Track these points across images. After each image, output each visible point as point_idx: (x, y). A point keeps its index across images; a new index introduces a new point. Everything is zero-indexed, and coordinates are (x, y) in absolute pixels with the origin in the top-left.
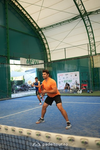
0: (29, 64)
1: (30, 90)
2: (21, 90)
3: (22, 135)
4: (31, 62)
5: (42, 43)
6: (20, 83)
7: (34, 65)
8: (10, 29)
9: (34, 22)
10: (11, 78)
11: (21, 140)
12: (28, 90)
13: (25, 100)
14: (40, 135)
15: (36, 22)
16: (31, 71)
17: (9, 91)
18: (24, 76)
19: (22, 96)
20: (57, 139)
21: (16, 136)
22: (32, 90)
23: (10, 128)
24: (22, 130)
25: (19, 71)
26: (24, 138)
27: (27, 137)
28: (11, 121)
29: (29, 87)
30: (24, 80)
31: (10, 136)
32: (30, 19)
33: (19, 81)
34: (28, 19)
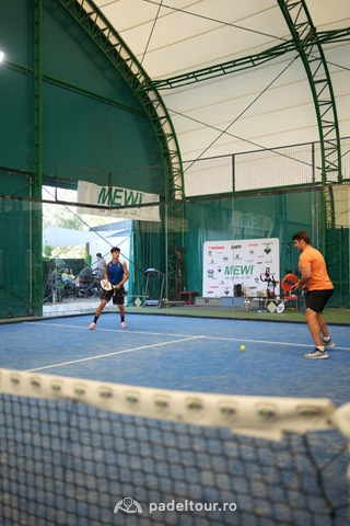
0: (106, 204)
3: (60, 397)
4: (115, 196)
7: (124, 207)
8: (46, 79)
9: (133, 57)
10: (44, 247)
12: (98, 295)
15: (139, 59)
16: (113, 229)
17: (36, 294)
18: (88, 244)
20: (158, 403)
21: (43, 399)
23: (25, 376)
25: (71, 225)
26: (67, 405)
27: (75, 402)
32: (118, 48)
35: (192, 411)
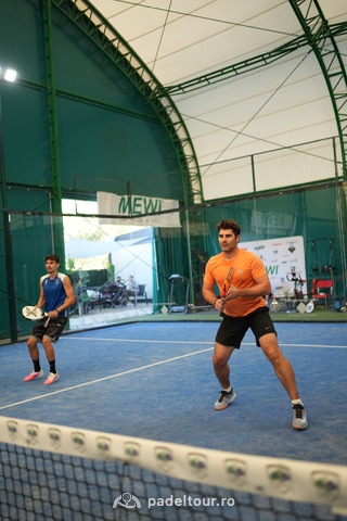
0: (126, 214)
1: (133, 302)
2: (102, 304)
3: (108, 457)
4: (135, 205)
5: (173, 141)
6: (99, 278)
7: (144, 215)
8: (60, 93)
9: (144, 66)
10: (67, 261)
11: (107, 473)
12: (125, 304)
13: (116, 336)
14: (168, 458)
15: (150, 66)
16: (134, 238)
18: (110, 255)
19: (106, 324)
20: (230, 470)
21: (89, 459)
22: (139, 301)
23: (66, 431)
24: (109, 439)
25: (94, 238)
26: (117, 467)
27: (126, 464)
28: (69, 411)
29: (131, 294)
30: (112, 267)
31: (68, 461)
32: (128, 58)
33: (96, 272)
34: (123, 56)
35: (276, 482)
